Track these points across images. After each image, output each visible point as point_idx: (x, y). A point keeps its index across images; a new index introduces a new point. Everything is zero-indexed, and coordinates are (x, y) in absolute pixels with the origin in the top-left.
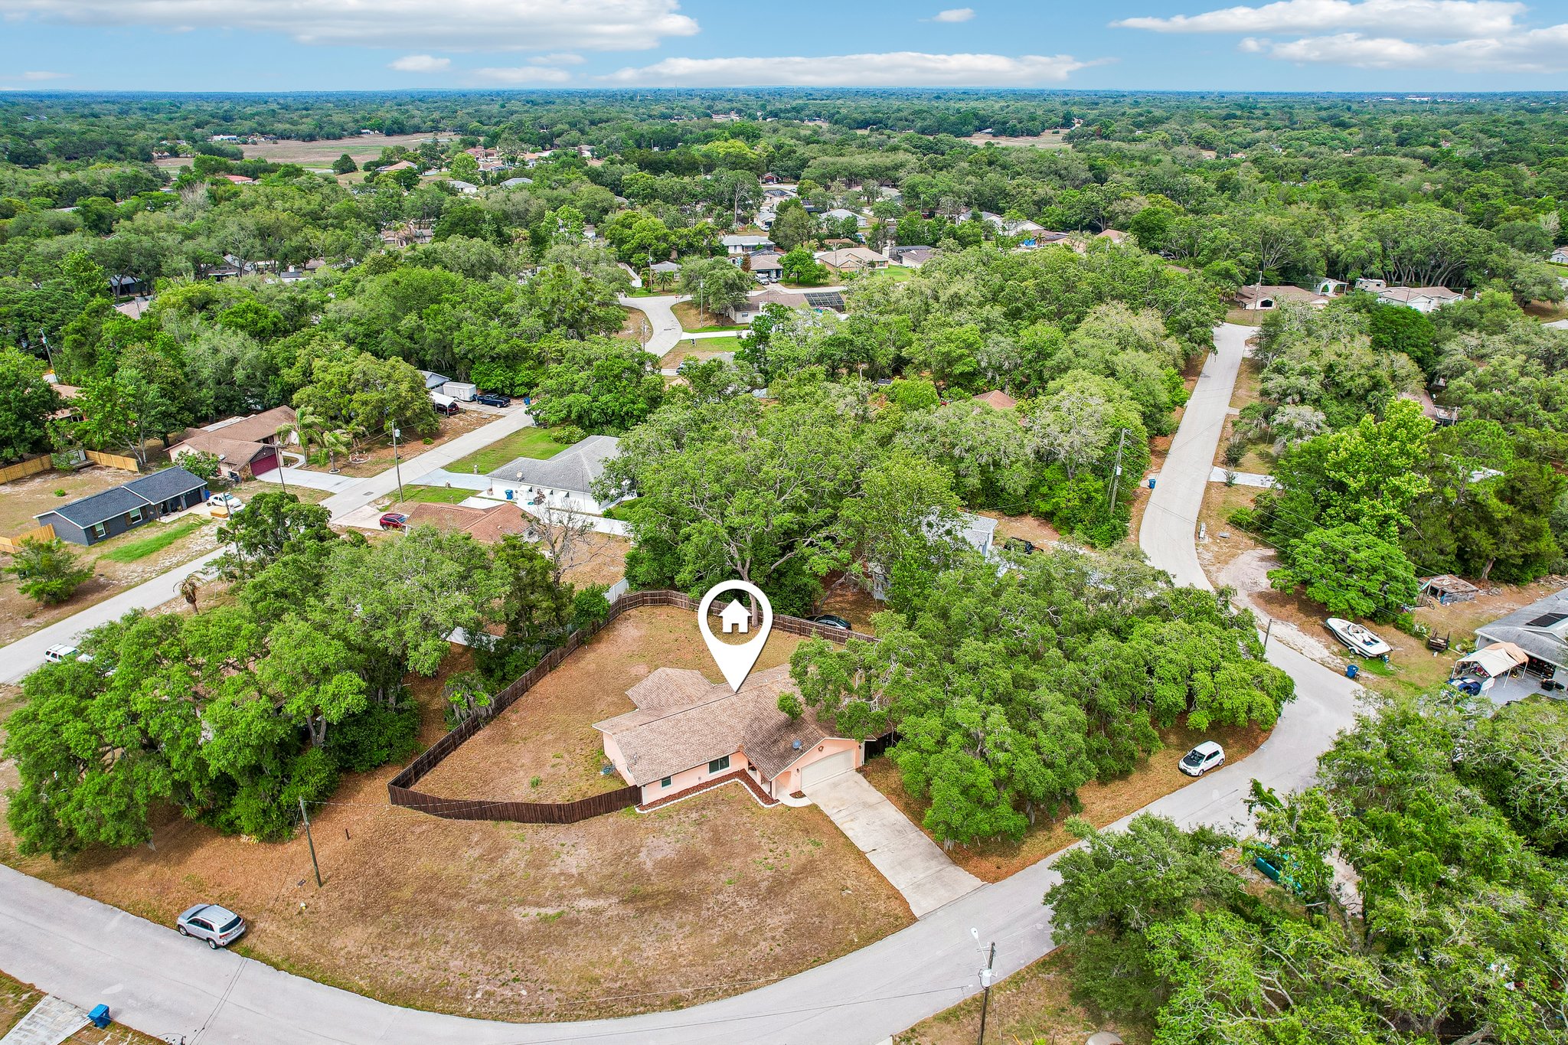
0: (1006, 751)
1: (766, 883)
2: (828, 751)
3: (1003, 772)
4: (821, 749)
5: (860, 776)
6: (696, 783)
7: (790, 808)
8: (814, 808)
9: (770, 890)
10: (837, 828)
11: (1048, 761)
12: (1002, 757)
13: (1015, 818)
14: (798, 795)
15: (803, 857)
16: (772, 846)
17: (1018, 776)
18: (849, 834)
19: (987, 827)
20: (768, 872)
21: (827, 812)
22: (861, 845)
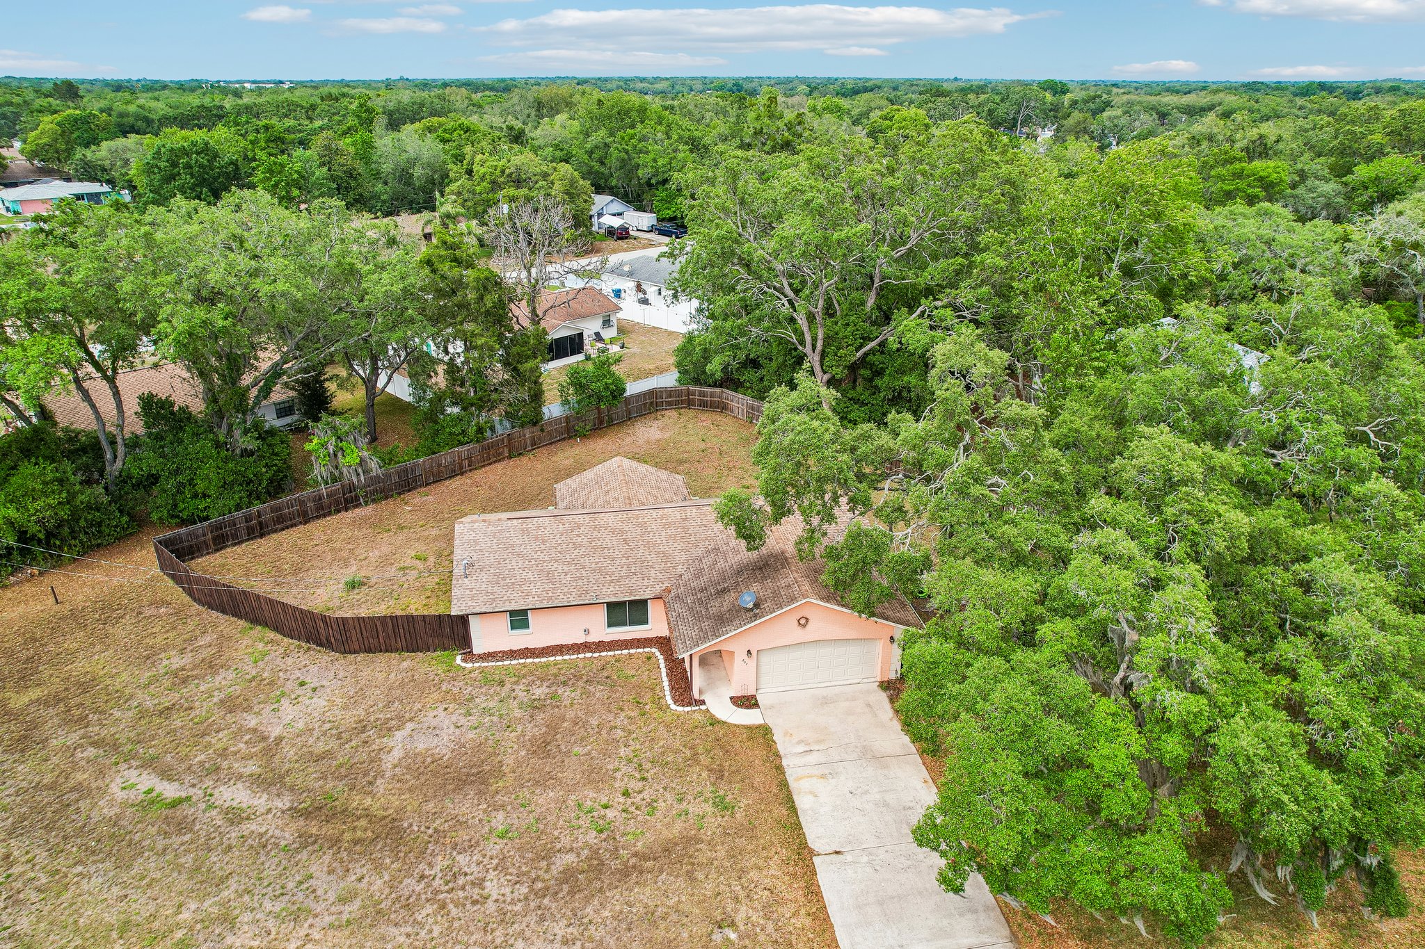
0: (1196, 689)
1: (570, 858)
2: (818, 628)
3: (1173, 746)
4: (803, 622)
5: (883, 697)
6: (580, 639)
7: (714, 722)
8: (763, 734)
9: (568, 875)
10: (784, 785)
11: (1326, 745)
12: (1176, 701)
13: (1190, 880)
14: (746, 702)
15: (679, 826)
16: (635, 785)
17: (1220, 767)
18: (802, 802)
19: (1098, 885)
20: (592, 837)
21: (781, 747)
22: (816, 835)
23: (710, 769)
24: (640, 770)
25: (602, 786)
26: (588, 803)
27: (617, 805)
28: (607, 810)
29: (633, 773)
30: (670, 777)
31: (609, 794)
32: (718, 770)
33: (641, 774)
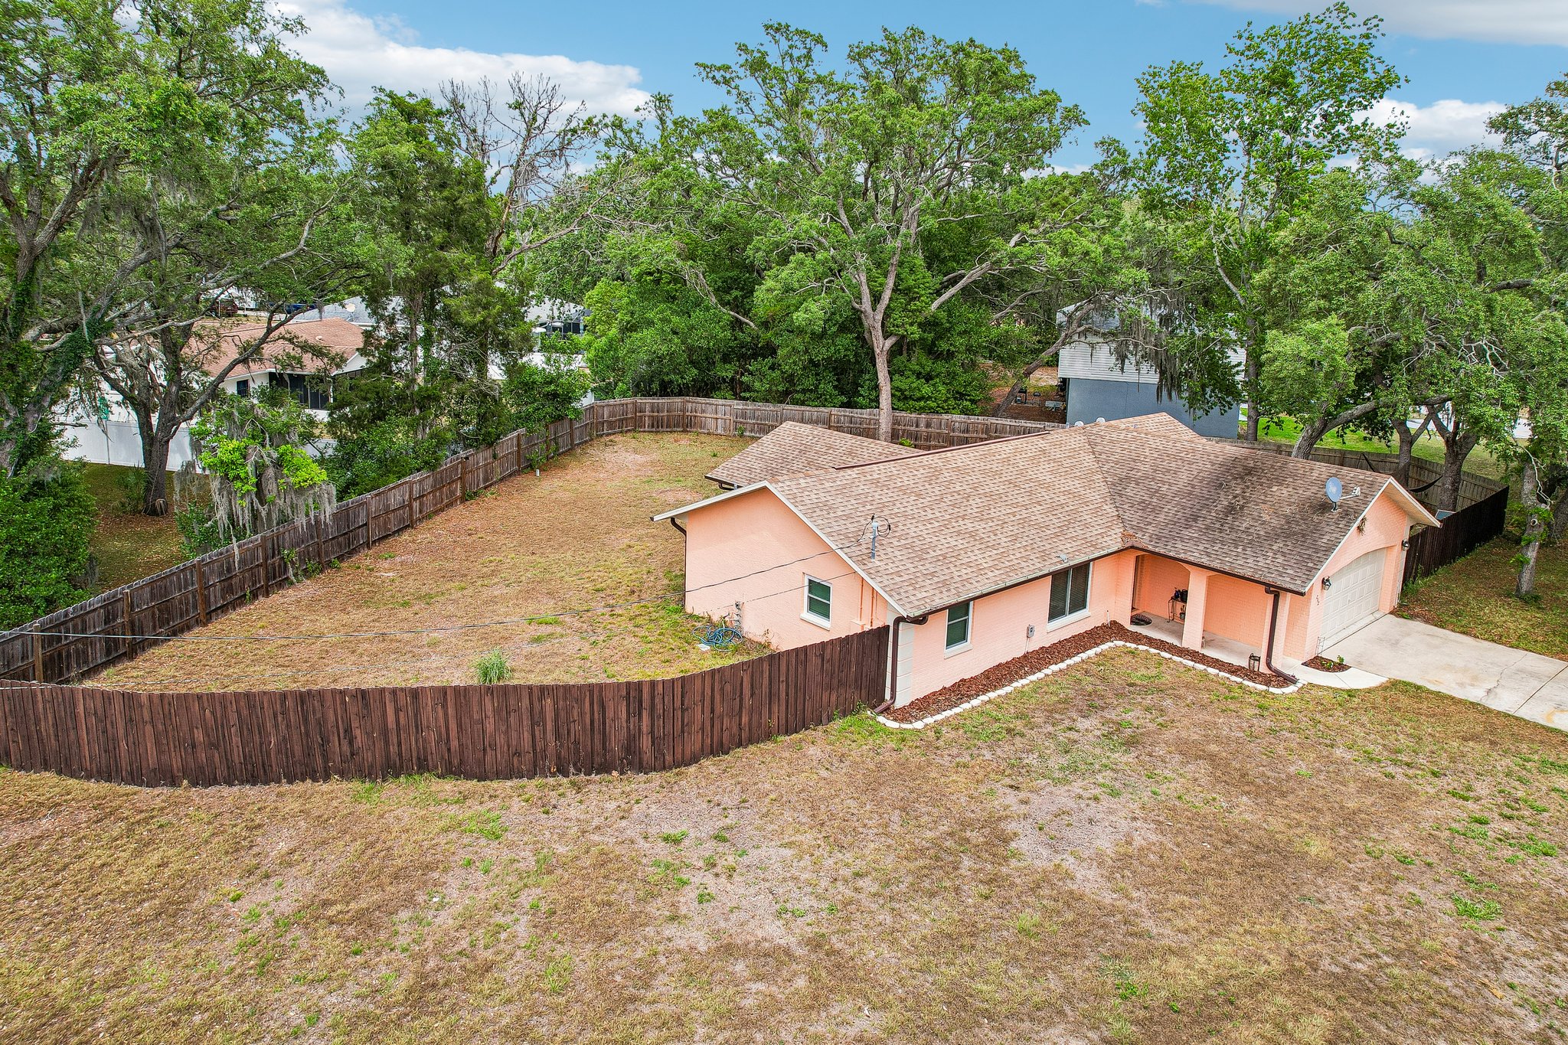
2: (1367, 533)
4: (1361, 526)
5: (1422, 625)
7: (1348, 692)
10: (1552, 730)
14: (1325, 664)
21: (1459, 694)
23: (1465, 739)
24: (1408, 765)
25: (1423, 798)
26: (1454, 825)
27: (1486, 814)
28: (1492, 825)
29: (1411, 772)
30: (1453, 760)
31: (1453, 805)
32: (1474, 738)
33: (1420, 769)
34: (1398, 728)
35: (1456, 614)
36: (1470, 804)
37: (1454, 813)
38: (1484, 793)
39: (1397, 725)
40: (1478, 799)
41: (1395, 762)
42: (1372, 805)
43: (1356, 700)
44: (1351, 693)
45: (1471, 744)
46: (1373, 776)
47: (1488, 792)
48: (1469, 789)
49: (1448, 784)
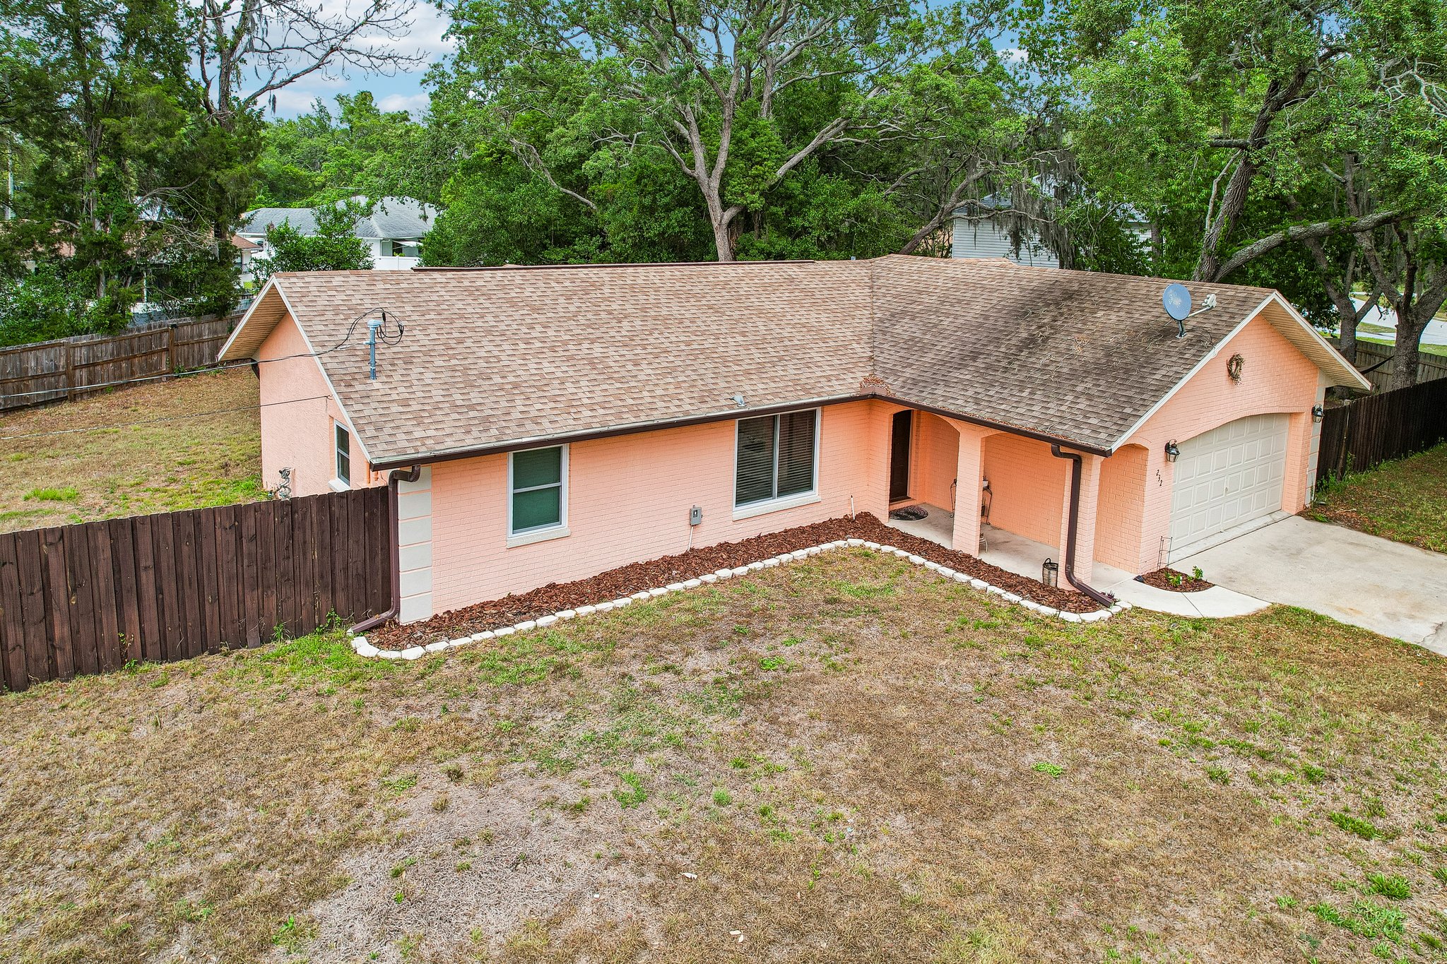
6: (679, 543)
21: (1387, 633)
23: (1384, 708)
24: (1263, 756)
25: (1274, 831)
26: (1329, 900)
27: (1405, 873)
28: (1417, 902)
29: (1266, 770)
30: (1355, 749)
31: (1335, 847)
32: (1403, 706)
33: (1283, 764)
34: (1262, 685)
35: (1399, 517)
36: (1374, 849)
37: (1338, 868)
38: (1406, 821)
39: (1264, 679)
40: (1391, 835)
41: (1241, 750)
42: (1162, 843)
43: (1204, 635)
44: (1199, 625)
45: (1394, 717)
46: (1186, 776)
47: (1416, 818)
48: (1375, 810)
49: (1335, 799)
